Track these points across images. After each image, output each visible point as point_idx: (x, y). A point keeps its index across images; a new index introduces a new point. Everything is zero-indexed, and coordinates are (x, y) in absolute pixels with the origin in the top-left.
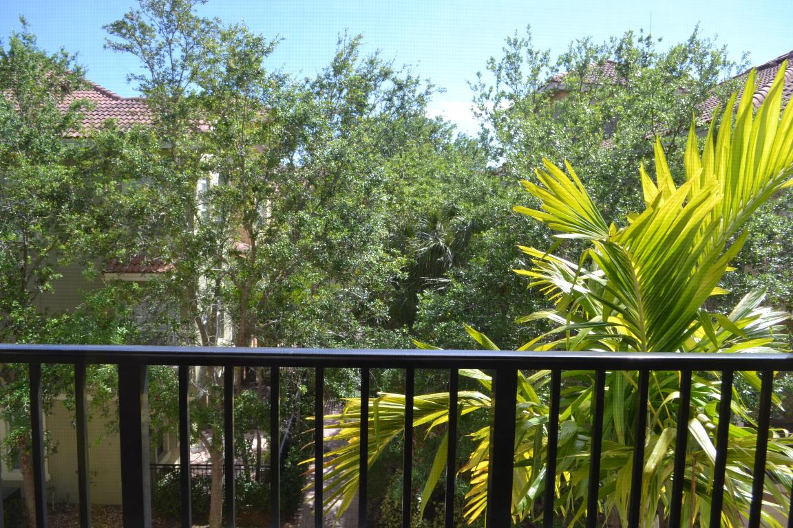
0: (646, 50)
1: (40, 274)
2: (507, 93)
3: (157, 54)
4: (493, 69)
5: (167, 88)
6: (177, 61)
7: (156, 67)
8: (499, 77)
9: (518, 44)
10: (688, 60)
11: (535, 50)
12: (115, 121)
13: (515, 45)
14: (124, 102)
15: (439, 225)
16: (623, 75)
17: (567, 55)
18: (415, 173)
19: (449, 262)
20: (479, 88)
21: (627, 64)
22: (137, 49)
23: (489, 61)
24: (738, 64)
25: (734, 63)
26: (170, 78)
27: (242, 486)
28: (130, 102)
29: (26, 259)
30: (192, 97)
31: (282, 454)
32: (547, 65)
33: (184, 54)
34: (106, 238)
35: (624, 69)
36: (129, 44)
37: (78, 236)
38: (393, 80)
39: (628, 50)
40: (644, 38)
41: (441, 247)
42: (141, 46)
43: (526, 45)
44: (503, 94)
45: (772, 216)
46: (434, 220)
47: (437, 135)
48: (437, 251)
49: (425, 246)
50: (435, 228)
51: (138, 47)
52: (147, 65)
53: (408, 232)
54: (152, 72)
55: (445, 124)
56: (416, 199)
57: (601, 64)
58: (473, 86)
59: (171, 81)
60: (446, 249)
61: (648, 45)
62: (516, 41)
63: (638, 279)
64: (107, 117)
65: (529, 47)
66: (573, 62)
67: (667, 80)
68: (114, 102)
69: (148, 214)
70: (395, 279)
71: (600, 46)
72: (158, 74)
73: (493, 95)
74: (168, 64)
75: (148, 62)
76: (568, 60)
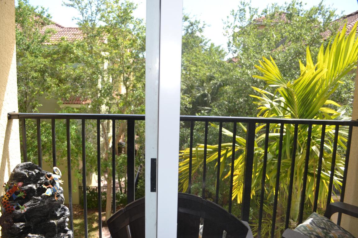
0: (300, 8)
1: (32, 104)
2: (238, 26)
3: (85, 8)
4: (233, 14)
5: (90, 23)
6: (93, 11)
7: (85, 14)
8: (235, 18)
9: (245, 4)
10: (318, 13)
11: (252, 7)
12: (65, 38)
13: (243, 5)
14: (66, 29)
15: (205, 84)
16: (289, 19)
17: (265, 9)
18: (196, 61)
19: (209, 100)
20: (227, 23)
21: (291, 14)
22: (76, 6)
23: (232, 11)
24: (339, 16)
25: (338, 15)
26: (90, 19)
27: (119, 196)
28: (69, 29)
29: (26, 97)
30: (100, 27)
31: (136, 183)
32: (257, 14)
33: (97, 9)
34: (66, 88)
35: (290, 16)
36: (73, 4)
37: (54, 87)
38: (189, 21)
39: (292, 8)
40: (299, 3)
41: (206, 94)
42: (78, 4)
43: (249, 5)
44: (236, 26)
45: (350, 81)
46: (203, 82)
47: (202, 44)
48: (204, 95)
49: (199, 93)
50: (203, 85)
51: (77, 5)
52: (81, 13)
53: (192, 87)
54: (83, 16)
55: (206, 39)
56: (196, 73)
57: (280, 14)
58: (224, 22)
59: (91, 20)
60: (208, 94)
61: (301, 6)
62: (244, 3)
63: (296, 100)
64: (62, 36)
65: (250, 6)
66: (268, 13)
67: (308, 22)
68: (62, 29)
69: (83, 78)
70: (186, 107)
71: (280, 6)
72: (85, 17)
73: (232, 26)
74: (89, 13)
75: (81, 12)
76: (266, 12)
